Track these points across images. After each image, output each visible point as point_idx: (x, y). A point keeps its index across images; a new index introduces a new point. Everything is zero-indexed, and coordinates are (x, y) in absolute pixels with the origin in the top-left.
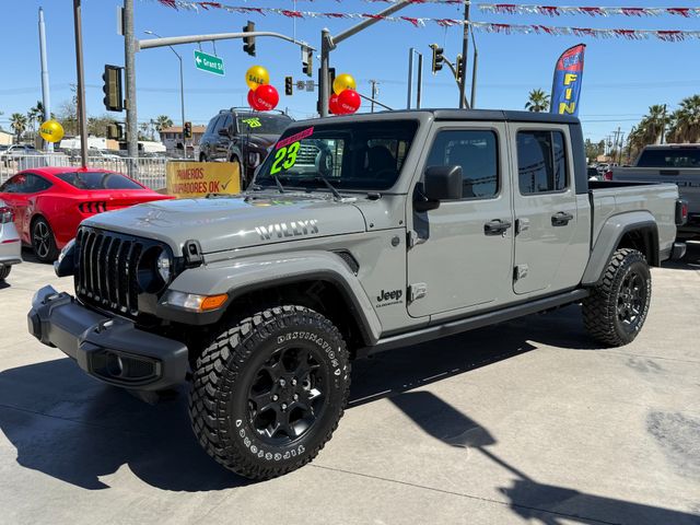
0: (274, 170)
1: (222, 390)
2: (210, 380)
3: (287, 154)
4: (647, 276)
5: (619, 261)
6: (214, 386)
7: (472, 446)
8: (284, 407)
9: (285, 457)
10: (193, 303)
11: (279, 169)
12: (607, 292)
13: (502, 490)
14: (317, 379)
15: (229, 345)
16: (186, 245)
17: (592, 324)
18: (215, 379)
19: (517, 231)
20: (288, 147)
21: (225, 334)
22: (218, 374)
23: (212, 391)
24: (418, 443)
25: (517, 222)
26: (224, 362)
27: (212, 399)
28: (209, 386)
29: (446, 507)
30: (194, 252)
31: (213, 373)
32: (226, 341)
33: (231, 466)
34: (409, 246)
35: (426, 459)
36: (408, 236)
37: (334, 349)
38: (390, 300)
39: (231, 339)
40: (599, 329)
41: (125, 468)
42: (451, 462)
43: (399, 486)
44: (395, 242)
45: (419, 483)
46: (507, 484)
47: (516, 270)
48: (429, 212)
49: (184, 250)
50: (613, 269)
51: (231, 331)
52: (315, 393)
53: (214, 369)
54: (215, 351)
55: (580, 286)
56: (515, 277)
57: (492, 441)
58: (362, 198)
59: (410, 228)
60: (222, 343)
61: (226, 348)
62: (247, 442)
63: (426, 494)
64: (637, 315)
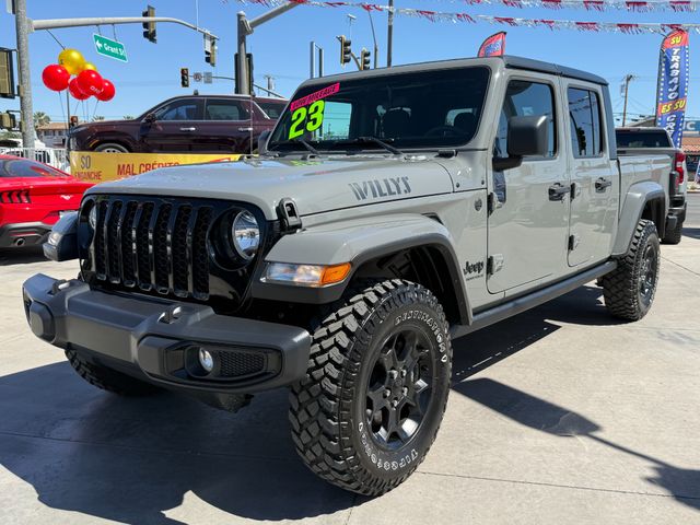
0: (293, 134)
1: (345, 387)
2: (326, 375)
3: (308, 115)
4: (657, 249)
5: (640, 231)
6: (334, 381)
7: (580, 434)
8: (396, 403)
9: (402, 465)
10: (309, 276)
11: (301, 132)
12: (632, 264)
13: (650, 480)
14: (422, 368)
15: (344, 328)
16: (281, 204)
17: (614, 299)
18: (335, 373)
19: (572, 196)
20: (308, 107)
21: (333, 316)
22: (337, 366)
23: (333, 388)
24: (520, 436)
25: (573, 186)
26: (343, 350)
27: (331, 397)
28: (326, 382)
29: (607, 506)
30: (292, 213)
31: (330, 366)
32: (338, 325)
33: (349, 482)
34: (490, 210)
35: (545, 454)
36: (490, 198)
37: (442, 332)
38: (474, 274)
39: (346, 321)
40: (621, 303)
41: (190, 497)
42: (572, 454)
43: (539, 488)
44: (478, 206)
45: (556, 482)
46: (651, 474)
47: (571, 239)
48: (505, 172)
49: (279, 210)
50: (635, 241)
51: (341, 312)
52: (421, 383)
53: (330, 360)
54: (324, 338)
55: (610, 259)
56: (571, 246)
57: (596, 428)
58: (432, 156)
59: (491, 190)
60: (333, 327)
61: (342, 333)
62: (369, 449)
63: (575, 494)
64: (649, 288)
